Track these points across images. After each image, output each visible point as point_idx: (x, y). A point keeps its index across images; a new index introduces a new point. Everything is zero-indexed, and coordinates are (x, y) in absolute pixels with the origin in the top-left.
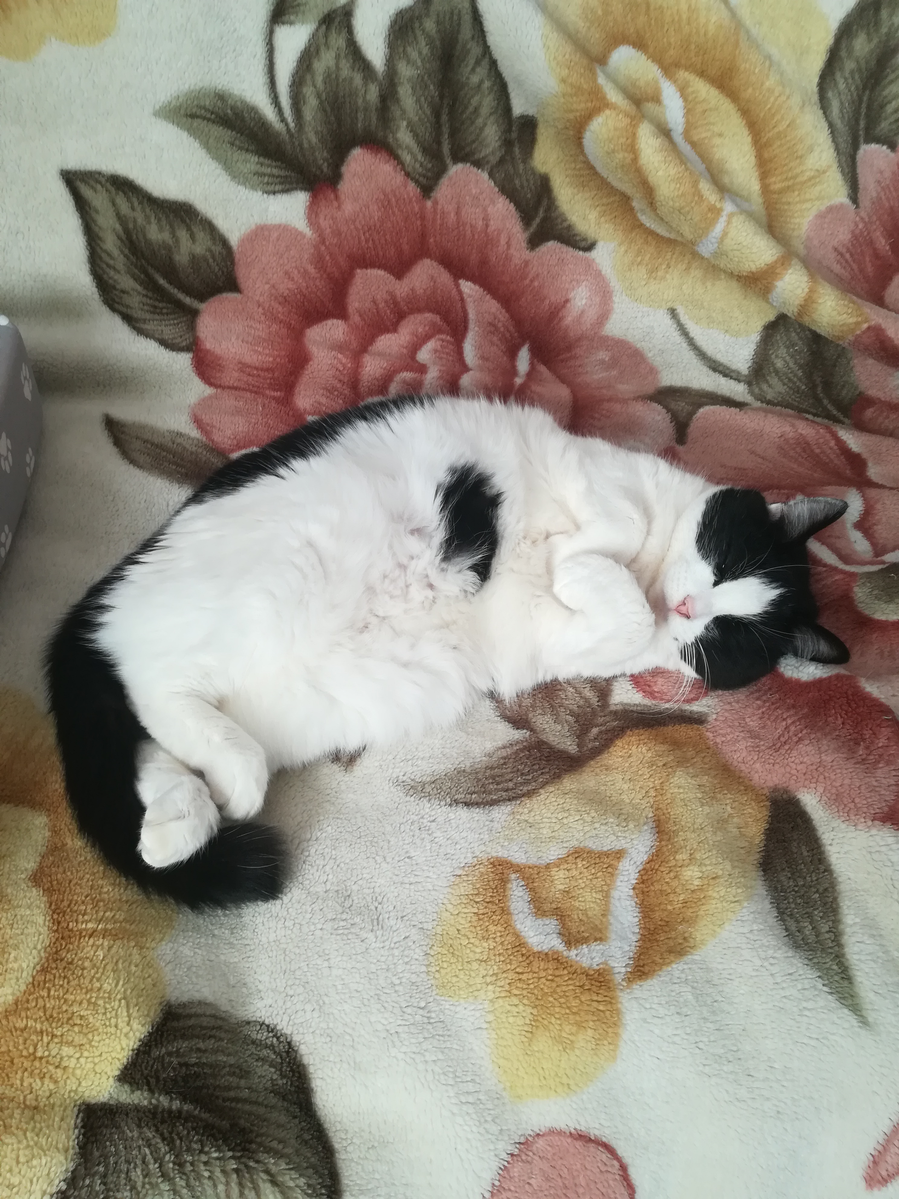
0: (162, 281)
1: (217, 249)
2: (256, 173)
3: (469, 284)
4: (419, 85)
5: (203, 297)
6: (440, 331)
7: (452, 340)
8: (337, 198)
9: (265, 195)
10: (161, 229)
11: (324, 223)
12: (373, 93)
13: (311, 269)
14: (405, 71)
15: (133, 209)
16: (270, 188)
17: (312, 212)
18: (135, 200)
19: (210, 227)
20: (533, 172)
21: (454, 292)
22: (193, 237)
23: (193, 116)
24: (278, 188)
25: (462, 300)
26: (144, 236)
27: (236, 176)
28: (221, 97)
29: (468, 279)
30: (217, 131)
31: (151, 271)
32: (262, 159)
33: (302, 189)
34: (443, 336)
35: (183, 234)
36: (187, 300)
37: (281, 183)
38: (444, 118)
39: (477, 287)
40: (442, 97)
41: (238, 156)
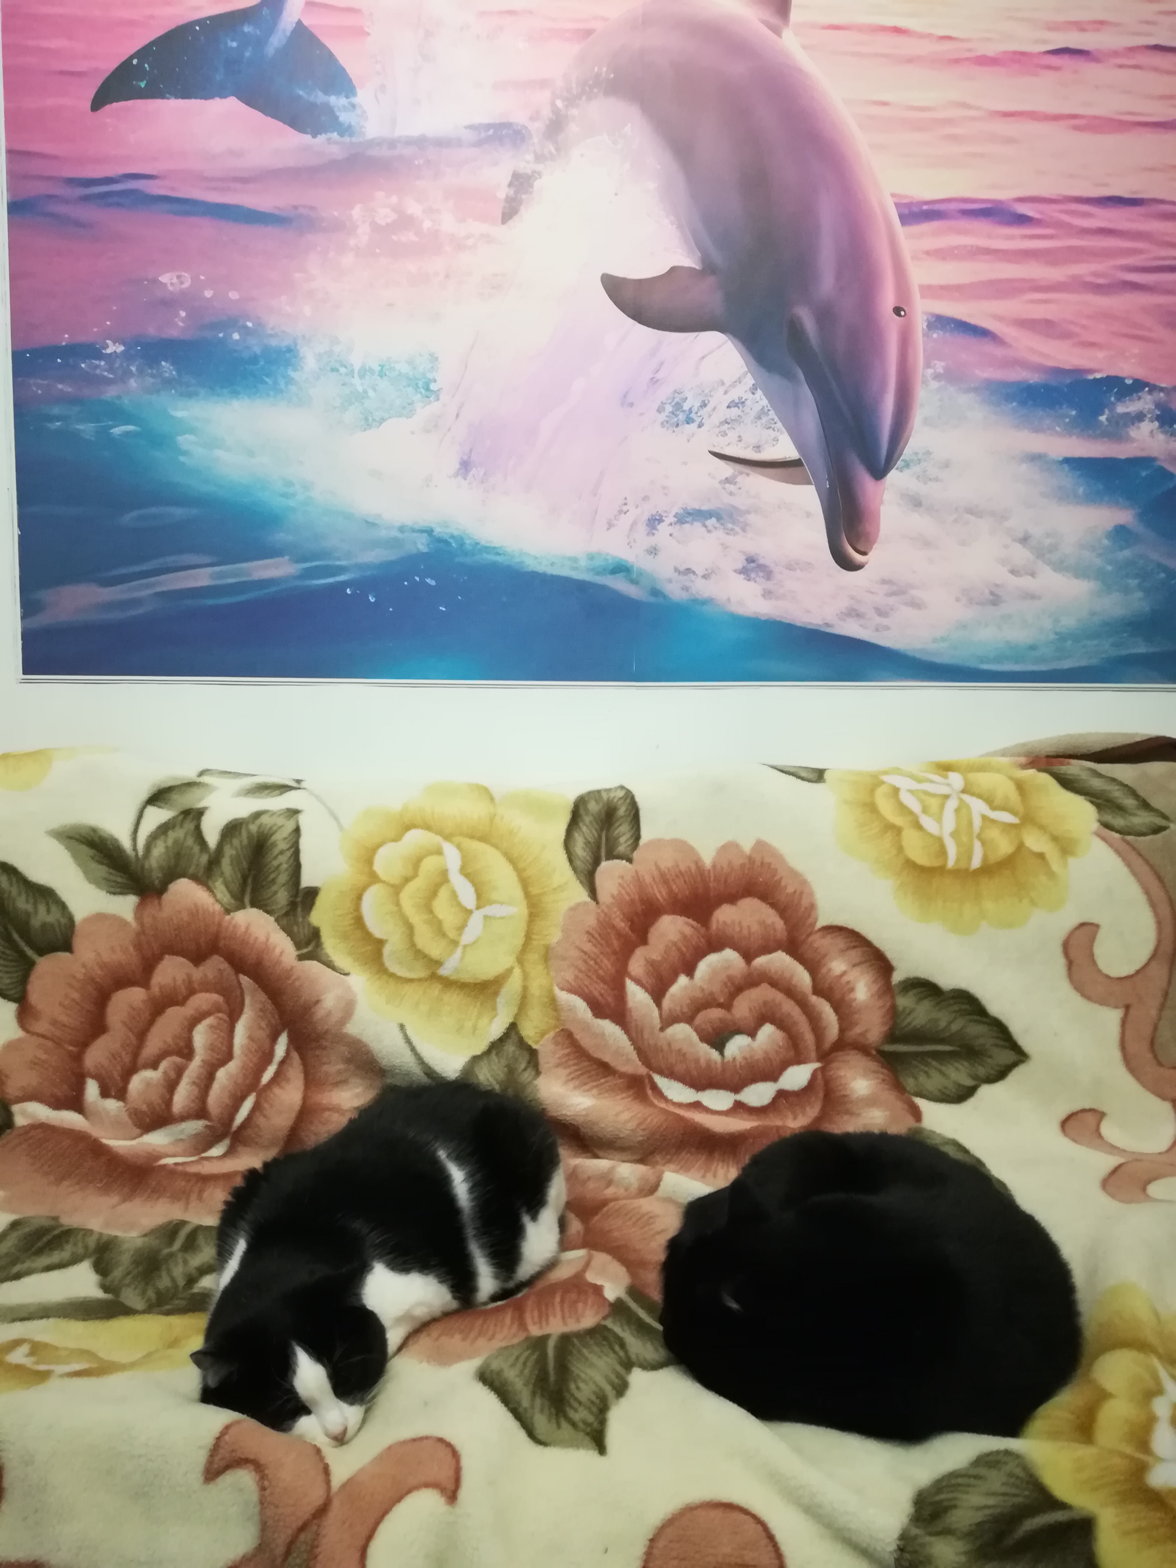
0: (16, 936)
1: (64, 921)
2: (105, 879)
3: (246, 977)
4: (235, 862)
5: (42, 952)
6: (219, 1010)
7: (228, 1019)
8: (160, 904)
9: (108, 894)
10: (27, 902)
11: (147, 920)
12: (204, 859)
13: (131, 949)
14: (229, 852)
15: (11, 885)
16: (112, 890)
17: (139, 910)
18: (14, 879)
19: (63, 906)
20: (309, 924)
21: (235, 982)
22: (48, 911)
23: (70, 838)
24: (119, 890)
25: (241, 988)
26: (14, 903)
27: (91, 878)
28: (94, 830)
29: (245, 973)
30: (85, 849)
31: (10, 928)
32: (111, 871)
33: (134, 894)
34: (220, 1015)
35: (42, 909)
36: (30, 952)
37: (121, 888)
38: (250, 881)
39: (252, 981)
40: (250, 870)
41: (94, 865)
